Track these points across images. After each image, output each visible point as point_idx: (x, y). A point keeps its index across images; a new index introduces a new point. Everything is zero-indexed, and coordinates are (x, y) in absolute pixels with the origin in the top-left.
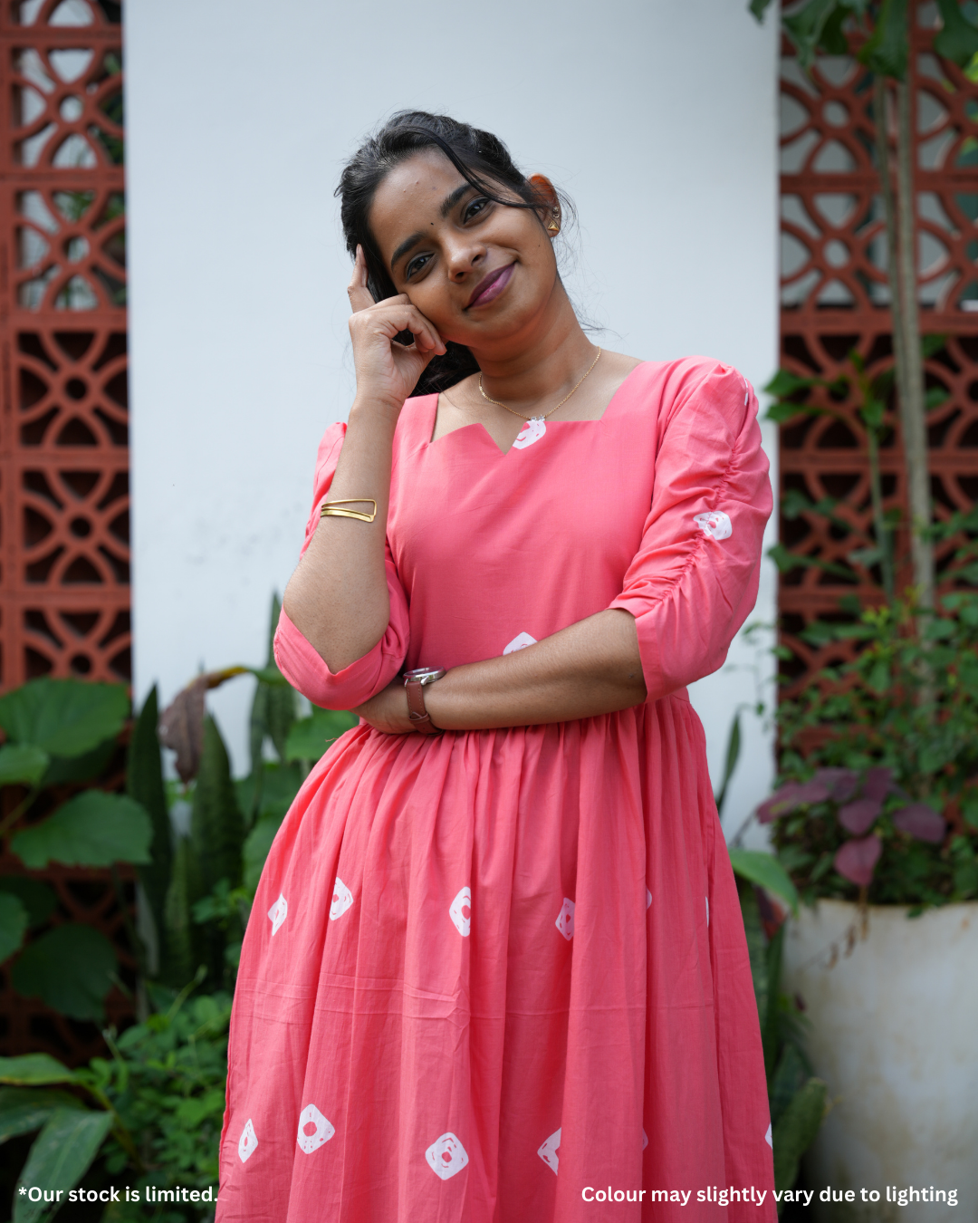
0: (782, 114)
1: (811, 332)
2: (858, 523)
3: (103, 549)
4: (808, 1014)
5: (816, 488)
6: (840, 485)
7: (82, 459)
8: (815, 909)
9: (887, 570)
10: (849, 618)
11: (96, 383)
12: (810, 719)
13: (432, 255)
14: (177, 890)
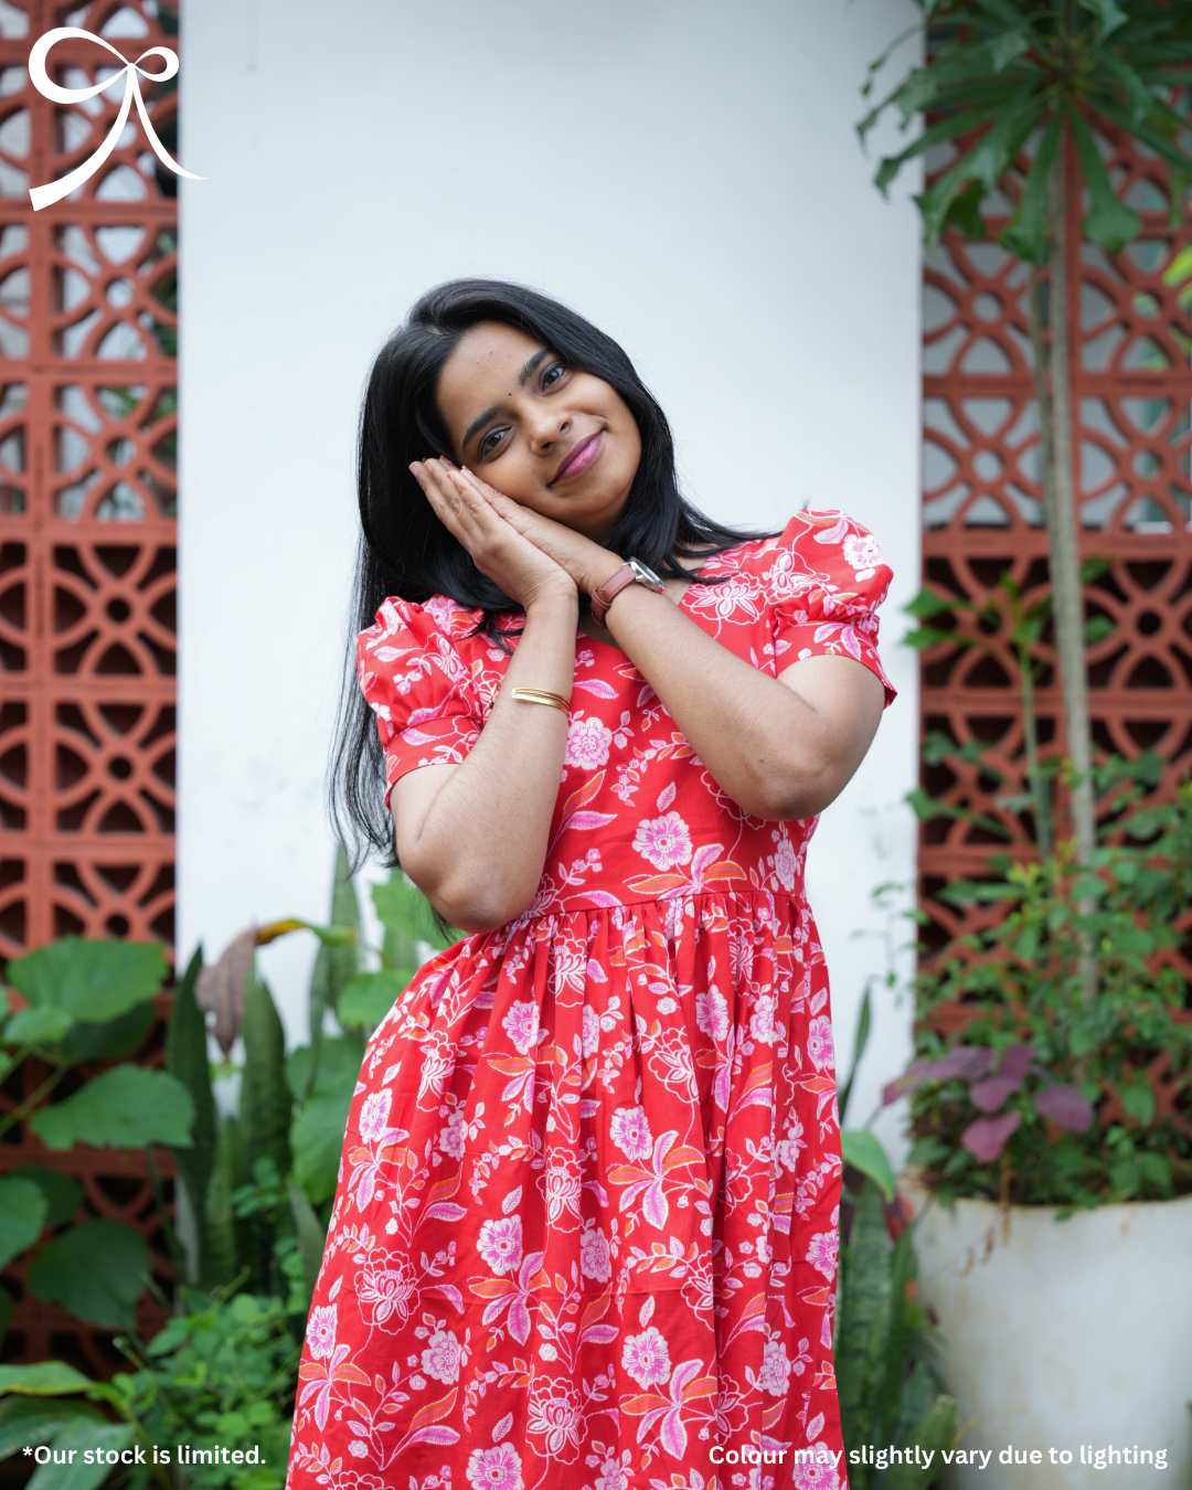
0: (925, 306)
1: (958, 553)
2: (1009, 773)
3: (145, 794)
4: (942, 1329)
5: (962, 731)
6: (990, 729)
7: (123, 690)
8: (952, 1209)
9: (1043, 825)
10: (998, 879)
11: (141, 603)
12: (950, 992)
13: (509, 429)
14: (220, 1177)
